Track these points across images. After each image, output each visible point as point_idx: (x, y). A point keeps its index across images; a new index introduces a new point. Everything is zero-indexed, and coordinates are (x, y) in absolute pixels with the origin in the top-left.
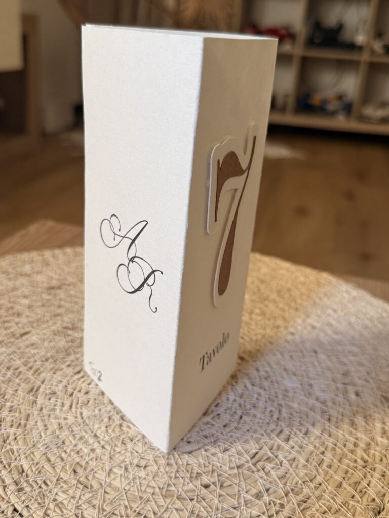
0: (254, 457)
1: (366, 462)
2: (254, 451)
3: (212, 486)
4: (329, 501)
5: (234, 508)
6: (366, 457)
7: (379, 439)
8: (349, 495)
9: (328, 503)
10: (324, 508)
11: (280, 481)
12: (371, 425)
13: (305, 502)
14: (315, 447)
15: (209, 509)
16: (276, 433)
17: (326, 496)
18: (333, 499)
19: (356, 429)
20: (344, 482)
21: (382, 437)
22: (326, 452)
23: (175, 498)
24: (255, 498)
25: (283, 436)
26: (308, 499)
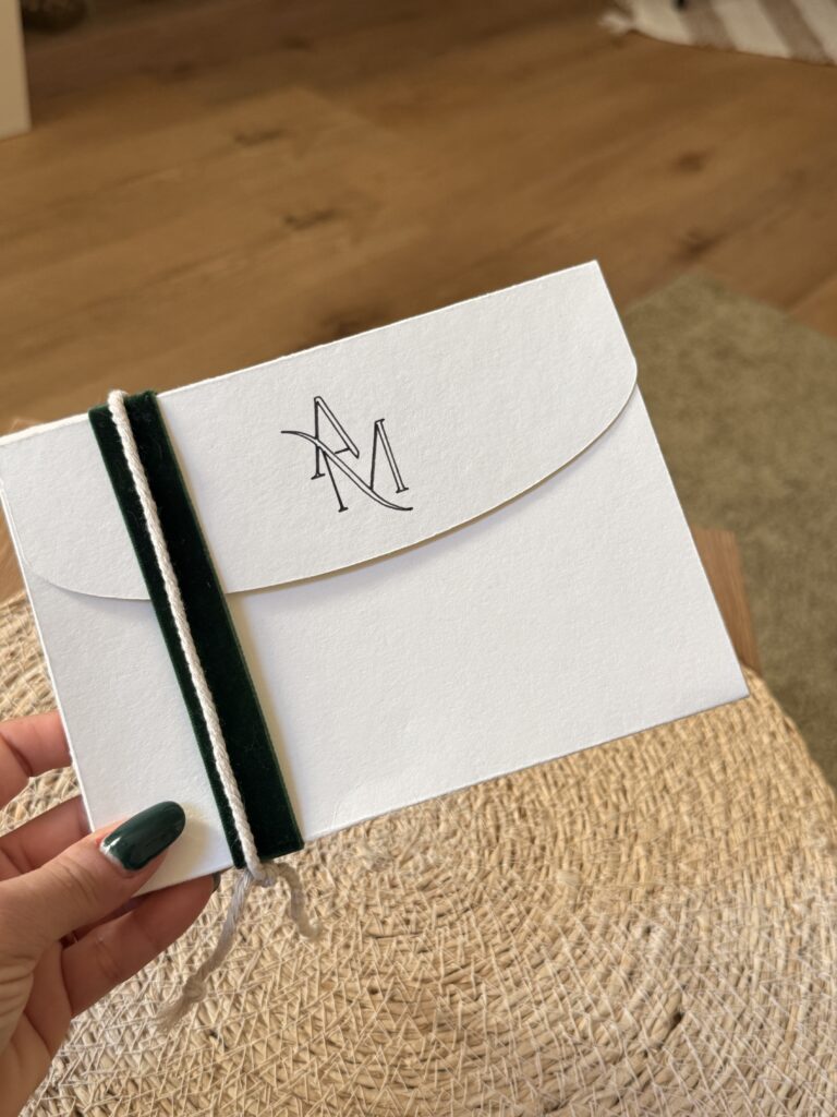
0: (450, 973)
1: (585, 1038)
2: (454, 966)
3: (380, 995)
4: (502, 1070)
5: (390, 1032)
6: (589, 1032)
7: (626, 1013)
8: (532, 1073)
9: (499, 1072)
10: (491, 1076)
11: (462, 1019)
12: (631, 989)
13: (474, 1059)
14: (534, 990)
15: (361, 1022)
16: (497, 949)
17: (504, 1063)
18: (509, 1069)
19: (605, 987)
20: (538, 1055)
21: (632, 1013)
22: (543, 1004)
23: (331, 994)
24: (420, 1030)
25: (503, 958)
26: (481, 1056)
